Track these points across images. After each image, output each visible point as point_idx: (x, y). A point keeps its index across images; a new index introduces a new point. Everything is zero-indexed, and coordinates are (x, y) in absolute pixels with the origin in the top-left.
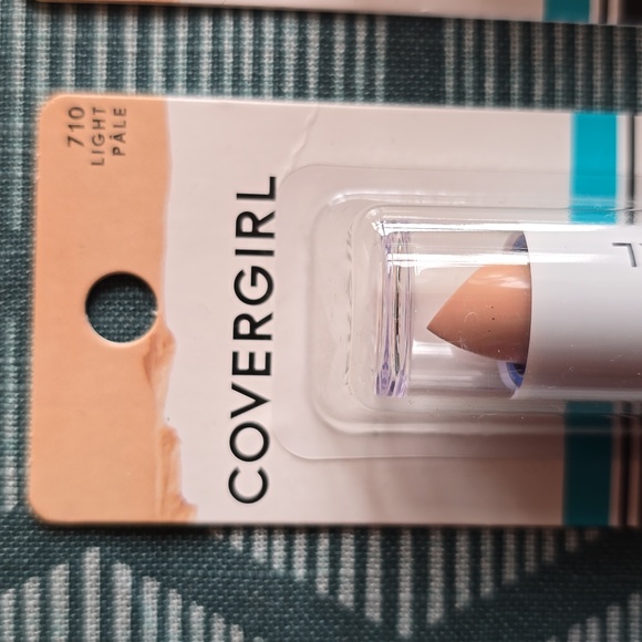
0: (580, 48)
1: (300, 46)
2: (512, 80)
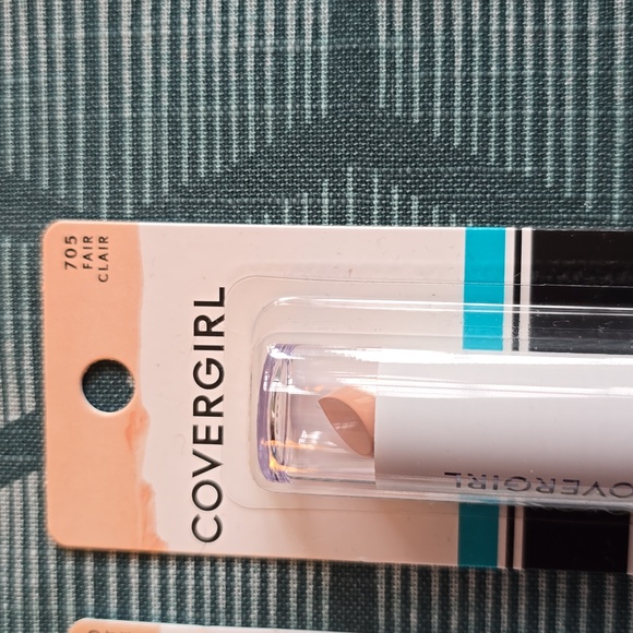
0: (490, 586)
2: (432, 612)
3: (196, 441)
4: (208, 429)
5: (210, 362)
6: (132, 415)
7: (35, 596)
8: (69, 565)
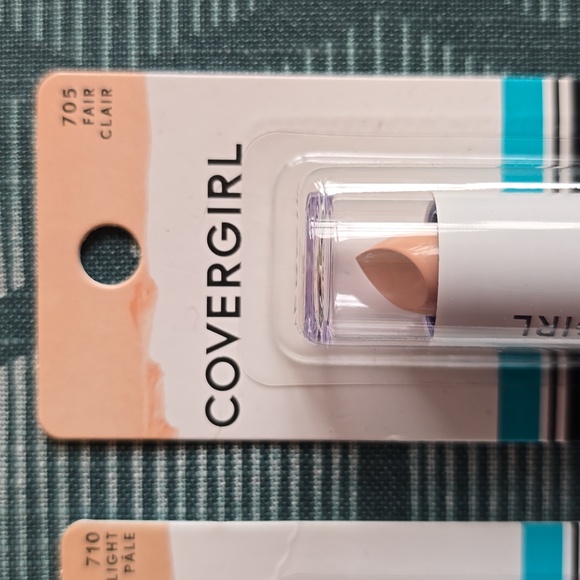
0: (531, 462)
1: (283, 469)
2: (470, 493)
3: (210, 313)
4: (224, 300)
5: (225, 226)
6: (138, 286)
7: (22, 498)
8: (62, 461)
